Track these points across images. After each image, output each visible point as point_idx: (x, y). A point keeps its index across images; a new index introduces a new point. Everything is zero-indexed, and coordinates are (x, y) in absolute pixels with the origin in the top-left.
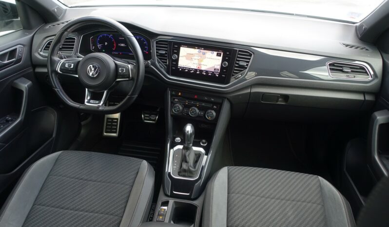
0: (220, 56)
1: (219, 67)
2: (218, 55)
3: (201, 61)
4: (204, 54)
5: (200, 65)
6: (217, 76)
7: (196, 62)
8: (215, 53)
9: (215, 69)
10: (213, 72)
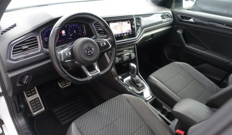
0: (129, 23)
1: (130, 29)
2: (128, 23)
3: (122, 28)
4: (122, 24)
5: (122, 31)
6: (131, 34)
7: (120, 29)
8: (127, 22)
9: (129, 31)
10: (129, 33)
